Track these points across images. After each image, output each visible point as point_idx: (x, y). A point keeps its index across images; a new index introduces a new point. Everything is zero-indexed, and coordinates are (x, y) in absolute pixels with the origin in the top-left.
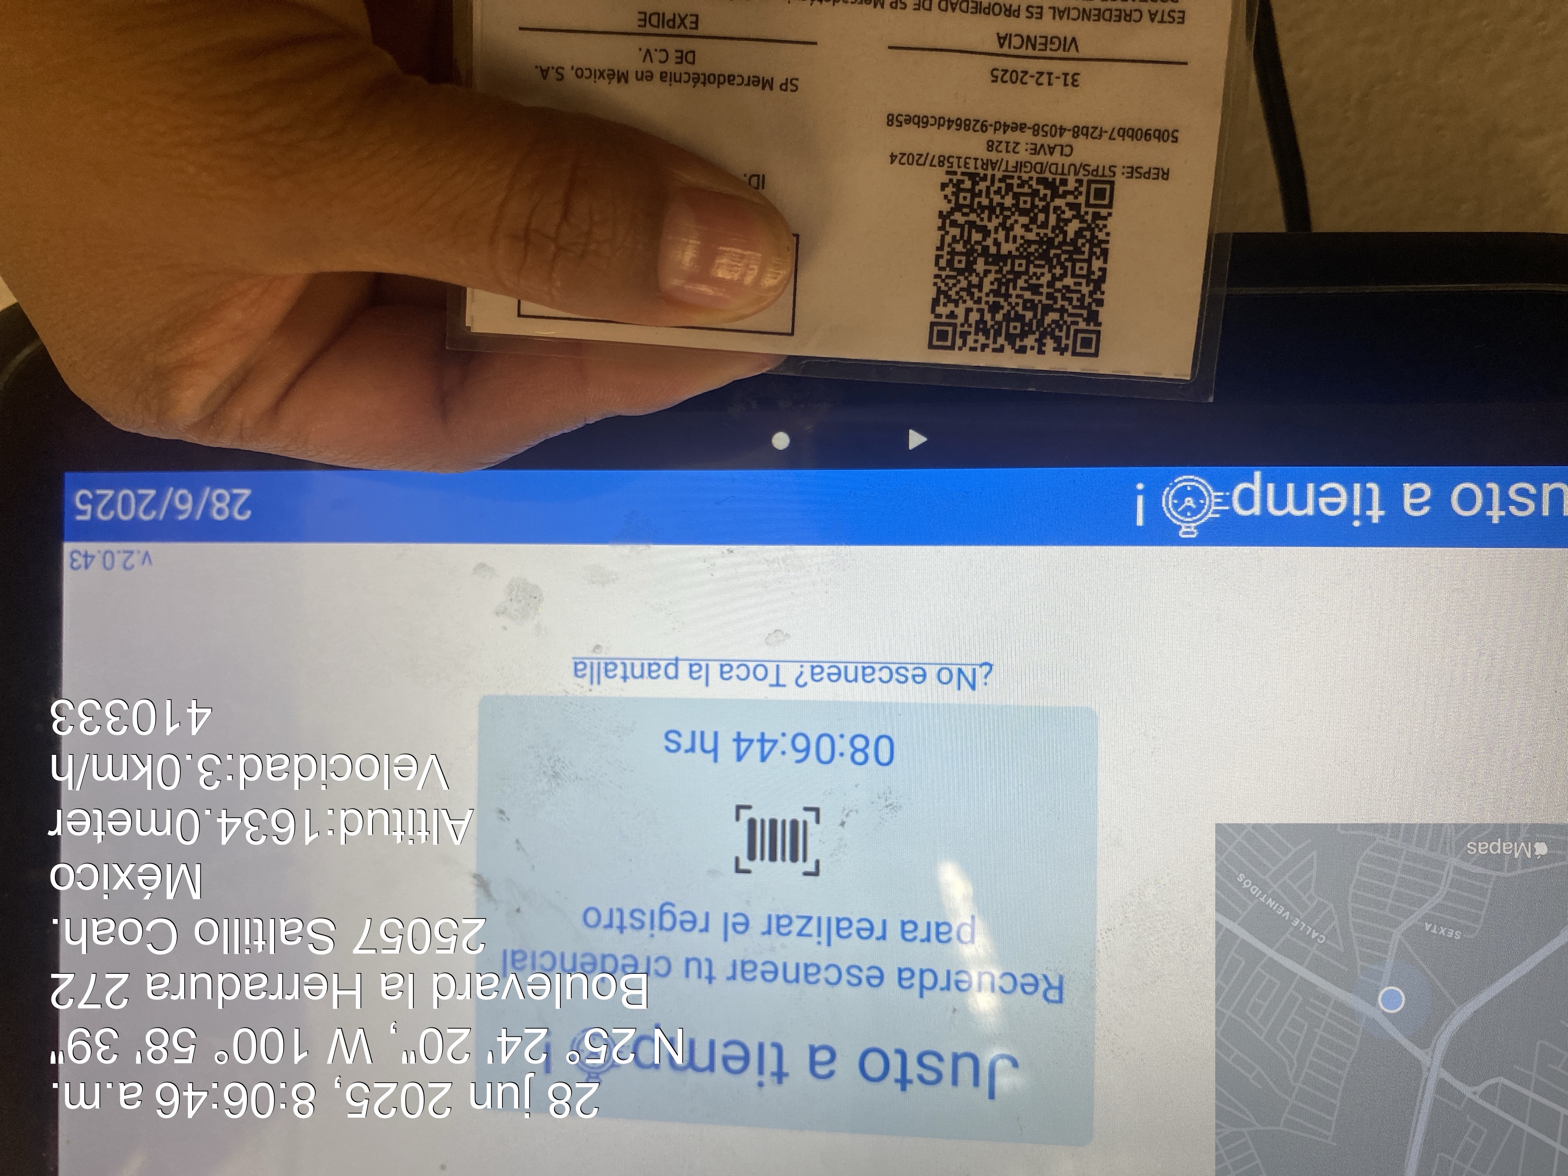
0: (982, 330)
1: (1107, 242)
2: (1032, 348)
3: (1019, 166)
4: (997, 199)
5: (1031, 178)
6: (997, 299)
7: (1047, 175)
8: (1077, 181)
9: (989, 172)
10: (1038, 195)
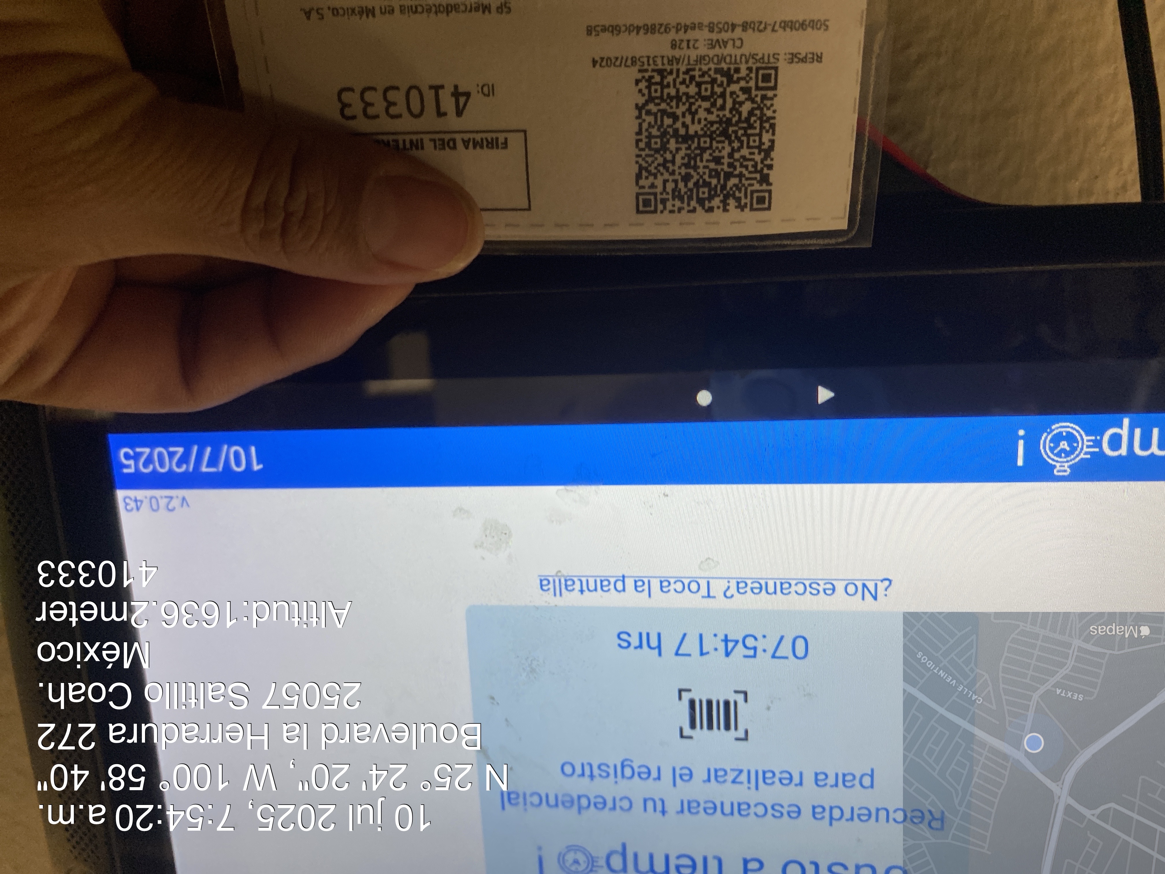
0: (677, 196)
1: (774, 118)
2: (718, 208)
3: (701, 59)
4: (683, 89)
5: (710, 69)
6: (689, 171)
7: (724, 66)
8: (748, 69)
9: (675, 67)
10: (716, 82)
